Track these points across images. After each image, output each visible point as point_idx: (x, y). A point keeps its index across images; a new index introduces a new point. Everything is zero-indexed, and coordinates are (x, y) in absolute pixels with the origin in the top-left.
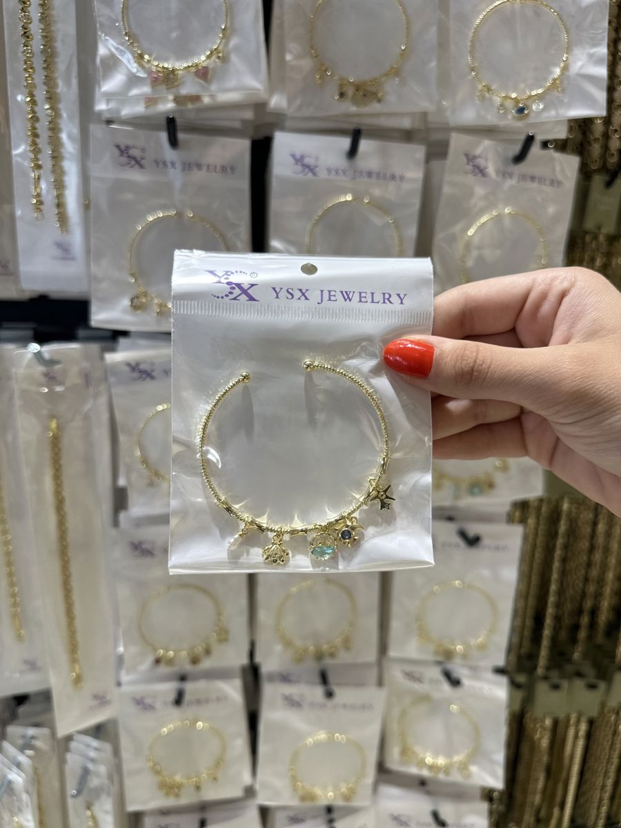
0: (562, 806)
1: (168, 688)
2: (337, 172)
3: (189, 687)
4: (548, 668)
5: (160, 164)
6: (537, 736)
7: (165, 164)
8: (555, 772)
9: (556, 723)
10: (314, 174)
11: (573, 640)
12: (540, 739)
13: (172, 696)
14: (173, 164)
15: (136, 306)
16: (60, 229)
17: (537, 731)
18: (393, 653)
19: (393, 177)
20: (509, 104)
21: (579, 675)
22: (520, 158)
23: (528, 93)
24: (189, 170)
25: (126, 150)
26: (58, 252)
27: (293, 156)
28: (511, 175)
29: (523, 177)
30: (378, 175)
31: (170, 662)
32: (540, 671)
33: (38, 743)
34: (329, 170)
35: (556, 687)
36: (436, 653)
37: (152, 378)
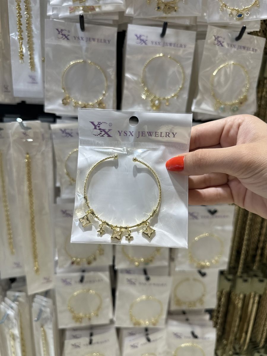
0: (246, 333)
1: (77, 275)
2: (156, 43)
3: (86, 275)
4: (242, 273)
5: (77, 38)
6: (237, 302)
7: (78, 38)
8: (244, 318)
9: (245, 296)
10: (146, 44)
11: (253, 261)
12: (238, 303)
13: (79, 279)
14: (82, 38)
15: (65, 103)
16: (31, 69)
17: (236, 300)
19: (181, 46)
20: (234, 13)
21: (256, 276)
22: (238, 38)
23: (243, 8)
24: (89, 41)
25: (61, 31)
26: (30, 80)
27: (136, 35)
28: (234, 46)
29: (240, 47)
30: (174, 44)
31: (78, 263)
32: (239, 274)
33: (20, 299)
34: (152, 42)
35: (246, 281)
37: (72, 136)
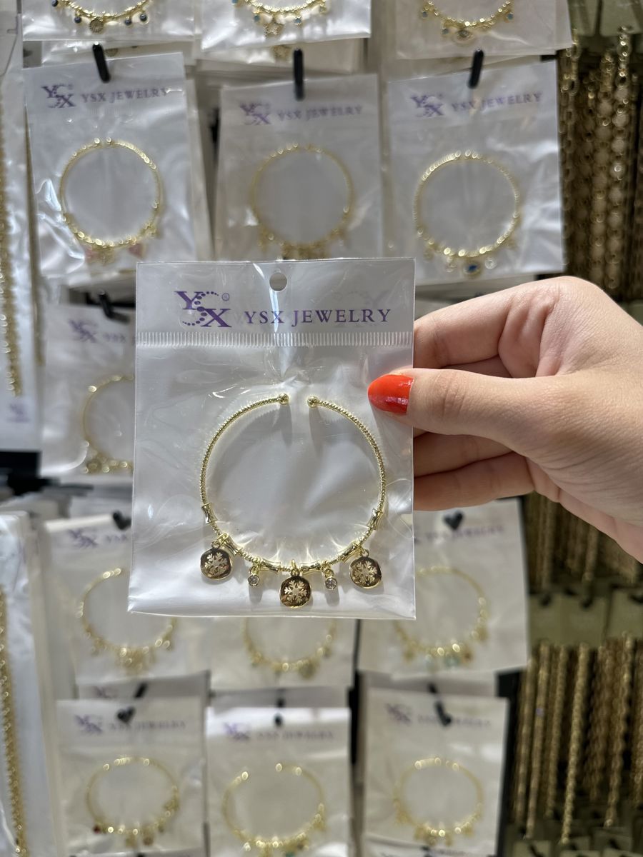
4: (571, 836)
16: (14, 393)
18: (368, 833)
20: (460, 263)
21: (614, 845)
23: (476, 251)
26: (12, 414)
32: (564, 840)
36: (417, 837)
